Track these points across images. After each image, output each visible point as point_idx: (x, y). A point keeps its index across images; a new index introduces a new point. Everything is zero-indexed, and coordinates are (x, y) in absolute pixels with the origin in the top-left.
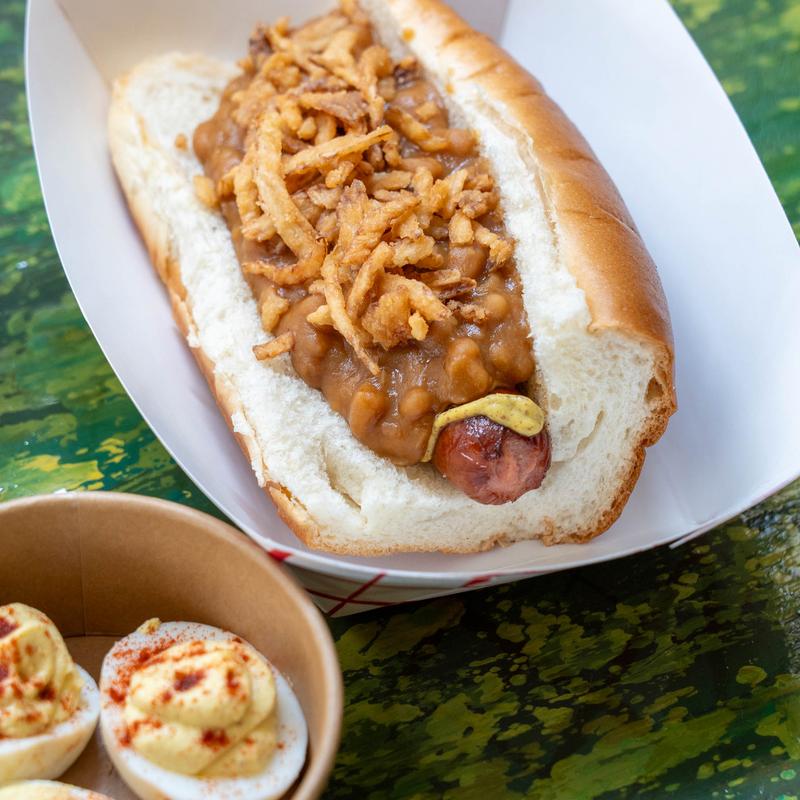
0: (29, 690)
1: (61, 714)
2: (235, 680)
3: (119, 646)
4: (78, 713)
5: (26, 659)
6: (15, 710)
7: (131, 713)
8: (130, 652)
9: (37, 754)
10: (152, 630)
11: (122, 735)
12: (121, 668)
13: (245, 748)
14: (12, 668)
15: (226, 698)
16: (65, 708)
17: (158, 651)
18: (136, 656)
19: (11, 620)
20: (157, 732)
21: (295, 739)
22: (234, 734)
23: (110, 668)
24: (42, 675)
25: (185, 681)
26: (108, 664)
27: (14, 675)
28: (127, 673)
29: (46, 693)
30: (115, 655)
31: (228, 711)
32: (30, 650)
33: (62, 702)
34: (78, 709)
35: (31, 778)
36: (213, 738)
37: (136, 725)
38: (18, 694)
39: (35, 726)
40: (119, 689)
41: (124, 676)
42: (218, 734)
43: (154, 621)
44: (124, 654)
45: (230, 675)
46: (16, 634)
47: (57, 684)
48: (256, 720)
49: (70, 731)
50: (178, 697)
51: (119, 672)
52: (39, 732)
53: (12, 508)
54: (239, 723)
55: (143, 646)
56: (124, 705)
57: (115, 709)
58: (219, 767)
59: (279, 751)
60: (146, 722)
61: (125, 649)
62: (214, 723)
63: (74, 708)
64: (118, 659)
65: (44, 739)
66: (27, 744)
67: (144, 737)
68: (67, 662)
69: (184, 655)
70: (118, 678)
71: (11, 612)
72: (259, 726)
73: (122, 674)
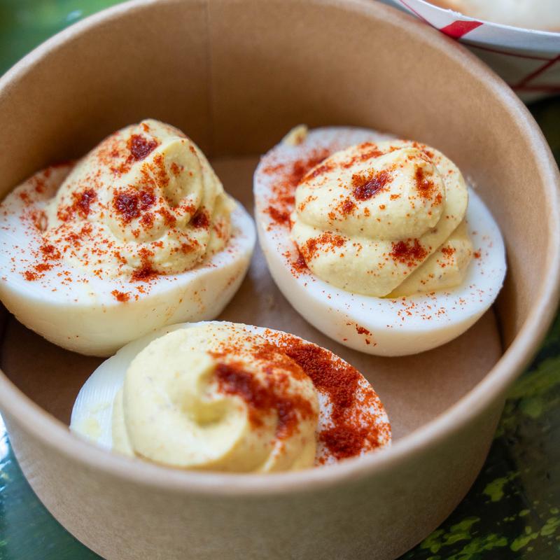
0: (182, 216)
1: (217, 243)
2: (427, 179)
3: (266, 162)
4: (232, 241)
5: (173, 180)
6: (169, 241)
7: (303, 233)
8: (281, 166)
9: (196, 291)
10: (300, 141)
11: (295, 258)
12: (276, 184)
13: (443, 259)
14: (158, 192)
15: (419, 202)
16: (220, 236)
17: (313, 163)
18: (289, 170)
19: (148, 137)
20: (339, 250)
21: (490, 246)
22: (430, 243)
23: (264, 186)
24: (192, 198)
25: (366, 188)
26: (259, 181)
27: (161, 201)
28: (284, 190)
29: (198, 219)
30: (266, 171)
31: (424, 216)
32: (176, 169)
33: (215, 228)
34: (232, 236)
35: (192, 320)
36: (406, 250)
37: (312, 245)
38: (170, 221)
39: (191, 257)
40: (279, 207)
41: (281, 193)
42: (412, 244)
43: (300, 130)
44: (275, 169)
45: (419, 175)
46: (158, 151)
47: (209, 208)
48: (452, 225)
49: (228, 261)
50: (361, 206)
51: (274, 189)
52: (197, 265)
53: (131, 9)
54: (434, 231)
55: (294, 158)
56: (290, 225)
57: (280, 230)
58: (416, 285)
59: (477, 261)
60: (324, 240)
61: (274, 164)
62: (406, 231)
63: (228, 235)
64: (270, 175)
65: (202, 272)
66: (186, 280)
67: (324, 258)
68: (214, 182)
69: (354, 159)
70: (275, 196)
71: (147, 128)
72: (454, 233)
73: (278, 191)
